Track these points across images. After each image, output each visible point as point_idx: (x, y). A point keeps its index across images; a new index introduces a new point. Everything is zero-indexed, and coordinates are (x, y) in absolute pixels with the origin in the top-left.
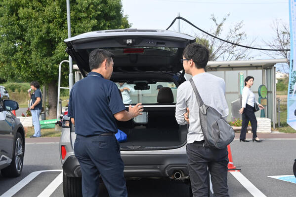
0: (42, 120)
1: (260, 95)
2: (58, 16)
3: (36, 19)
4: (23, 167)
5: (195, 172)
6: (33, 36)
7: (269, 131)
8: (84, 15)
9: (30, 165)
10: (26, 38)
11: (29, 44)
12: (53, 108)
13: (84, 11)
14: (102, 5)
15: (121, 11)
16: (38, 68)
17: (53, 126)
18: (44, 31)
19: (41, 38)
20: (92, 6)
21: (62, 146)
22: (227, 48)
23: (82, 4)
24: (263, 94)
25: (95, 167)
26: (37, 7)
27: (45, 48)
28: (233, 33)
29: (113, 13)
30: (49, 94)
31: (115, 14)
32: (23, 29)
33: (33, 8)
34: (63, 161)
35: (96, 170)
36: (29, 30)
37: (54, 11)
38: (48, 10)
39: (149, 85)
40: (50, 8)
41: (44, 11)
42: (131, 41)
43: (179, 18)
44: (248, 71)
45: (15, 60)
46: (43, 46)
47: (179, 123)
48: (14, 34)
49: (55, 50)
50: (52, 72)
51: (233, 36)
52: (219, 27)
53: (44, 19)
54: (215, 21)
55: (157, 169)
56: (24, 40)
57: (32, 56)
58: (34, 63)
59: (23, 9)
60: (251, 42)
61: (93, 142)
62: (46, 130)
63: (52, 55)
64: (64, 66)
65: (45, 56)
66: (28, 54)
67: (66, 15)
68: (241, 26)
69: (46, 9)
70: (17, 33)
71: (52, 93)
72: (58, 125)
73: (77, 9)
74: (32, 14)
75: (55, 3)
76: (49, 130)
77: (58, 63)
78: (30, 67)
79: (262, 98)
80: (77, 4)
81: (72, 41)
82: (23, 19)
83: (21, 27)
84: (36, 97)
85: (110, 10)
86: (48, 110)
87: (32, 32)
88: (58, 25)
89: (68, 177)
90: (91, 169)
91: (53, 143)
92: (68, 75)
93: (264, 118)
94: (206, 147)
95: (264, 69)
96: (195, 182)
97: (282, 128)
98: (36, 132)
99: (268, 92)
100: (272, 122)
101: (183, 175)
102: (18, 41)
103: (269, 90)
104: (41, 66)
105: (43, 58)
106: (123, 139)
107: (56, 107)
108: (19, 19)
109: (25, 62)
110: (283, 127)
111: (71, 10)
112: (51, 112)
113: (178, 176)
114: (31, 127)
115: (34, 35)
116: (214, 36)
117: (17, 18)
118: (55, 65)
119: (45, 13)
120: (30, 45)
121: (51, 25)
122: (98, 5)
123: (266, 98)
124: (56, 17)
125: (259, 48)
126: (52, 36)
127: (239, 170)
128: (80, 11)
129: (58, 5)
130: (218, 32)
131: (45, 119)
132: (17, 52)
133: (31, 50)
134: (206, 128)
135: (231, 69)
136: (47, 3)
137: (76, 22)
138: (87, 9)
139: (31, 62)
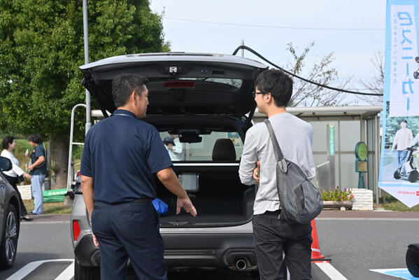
0: (46, 189)
1: (357, 156)
2: (70, 41)
3: (40, 45)
4: (17, 256)
5: (267, 256)
6: (34, 69)
7: (371, 208)
8: (108, 40)
9: (27, 253)
10: (24, 71)
11: (28, 80)
12: (62, 172)
13: (108, 34)
14: (134, 25)
15: (162, 36)
16: (41, 114)
17: (61, 198)
18: (51, 61)
19: (46, 71)
20: (120, 27)
21: (74, 221)
22: (311, 91)
23: (105, 25)
24: (361, 155)
25: (122, 249)
26: (41, 28)
27: (52, 86)
28: (319, 70)
29: (149, 38)
30: (57, 152)
31: (152, 39)
32: (20, 59)
33: (36, 30)
34: (76, 242)
35: (124, 253)
36: (28, 60)
37: (65, 34)
38: (56, 33)
39: (200, 136)
40: (60, 29)
41: (51, 33)
42: (175, 69)
43: (243, 47)
44: (341, 122)
45: (8, 104)
46: (49, 84)
47: (242, 182)
48: (7, 66)
49: (65, 89)
50: (61, 121)
51: (319, 74)
52: (299, 62)
53: (51, 45)
54: (294, 52)
55: (212, 255)
56: (21, 75)
57: (33, 97)
58: (36, 107)
59: (21, 30)
60: (344, 83)
61: (121, 212)
62: (50, 205)
63: (61, 96)
64: (78, 113)
65: (51, 97)
66: (27, 95)
67: (83, 40)
68: (330, 60)
69: (54, 31)
70: (12, 65)
71: (60, 151)
72: (68, 197)
73: (99, 31)
74: (34, 38)
75: (67, 22)
76: (56, 205)
77: (70, 108)
78: (29, 114)
79: (360, 160)
80: (99, 24)
81: (91, 69)
82: (21, 45)
83: (17, 55)
84: (37, 156)
85: (146, 33)
86: (55, 176)
87: (33, 64)
88: (71, 53)
89: (82, 267)
90: (117, 251)
91: (61, 222)
92: (84, 126)
93: (363, 189)
94: (283, 220)
95: (363, 119)
96: (265, 270)
97: (389, 205)
98: (36, 207)
99: (369, 152)
100: (374, 196)
101: (249, 265)
102: (13, 76)
103: (370, 149)
104: (45, 112)
105: (48, 101)
106: (163, 211)
107: (66, 172)
108: (14, 45)
109: (22, 106)
110: (390, 202)
111: (89, 33)
112: (59, 178)
113: (241, 265)
114: (29, 201)
115: (36, 68)
116: (293, 73)
117: (12, 43)
118: (65, 111)
119: (52, 36)
120: (29, 83)
121: (61, 54)
122: (128, 25)
123: (365, 161)
124: (68, 43)
125: (356, 91)
126: (62, 70)
127: (329, 261)
128: (103, 35)
129: (71, 25)
130: (297, 67)
131: (50, 189)
132: (11, 91)
133: (32, 89)
134: (285, 193)
135: (316, 118)
136: (56, 23)
137: (96, 49)
138: (113, 31)
139: (31, 107)
